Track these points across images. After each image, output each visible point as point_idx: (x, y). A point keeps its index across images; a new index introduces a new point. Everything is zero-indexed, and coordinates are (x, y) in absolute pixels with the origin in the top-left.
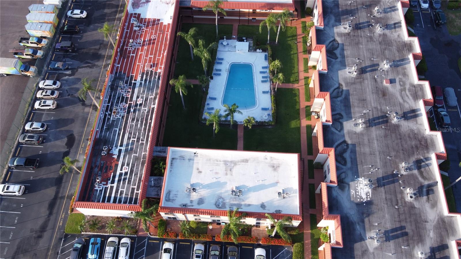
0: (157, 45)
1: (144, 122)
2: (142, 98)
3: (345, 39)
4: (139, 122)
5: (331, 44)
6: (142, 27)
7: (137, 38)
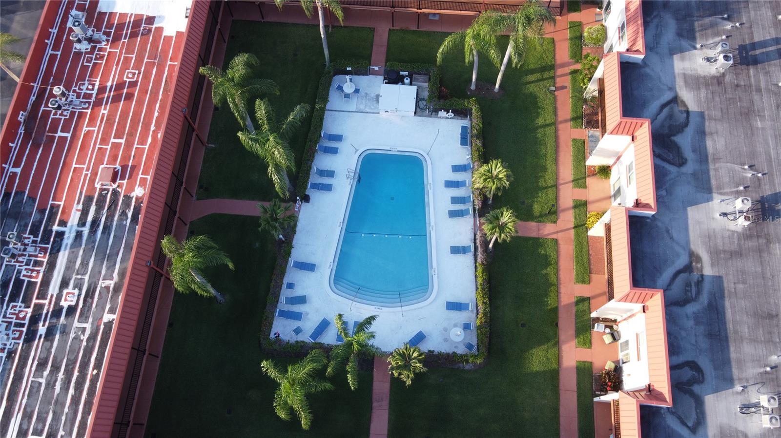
0: (140, 103)
1: (76, 374)
2: (79, 286)
3: (710, 96)
4: (61, 375)
5: (666, 111)
6: (100, 42)
7: (82, 78)
